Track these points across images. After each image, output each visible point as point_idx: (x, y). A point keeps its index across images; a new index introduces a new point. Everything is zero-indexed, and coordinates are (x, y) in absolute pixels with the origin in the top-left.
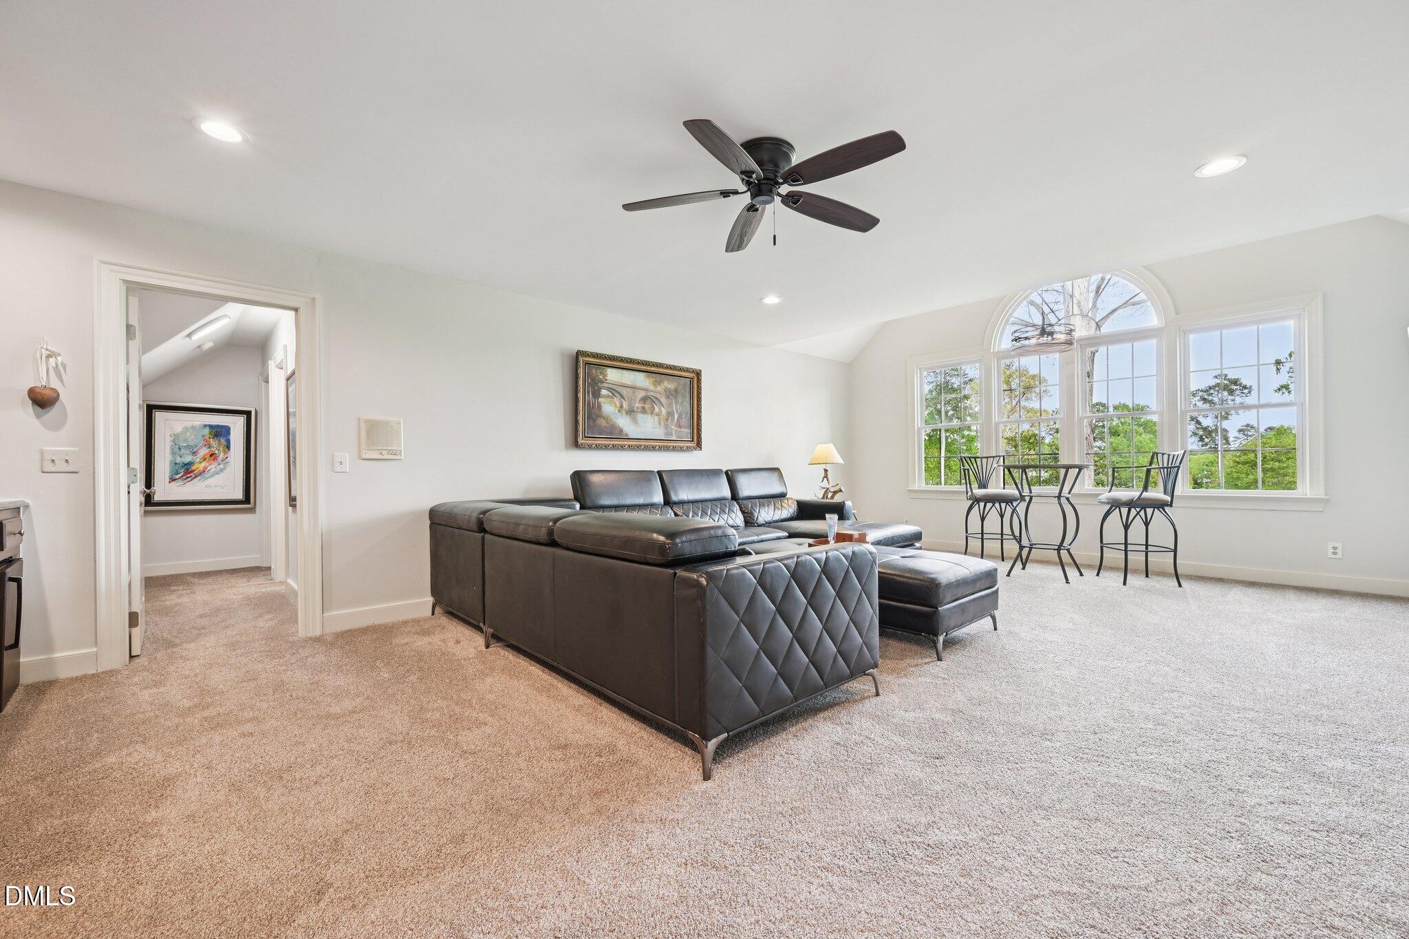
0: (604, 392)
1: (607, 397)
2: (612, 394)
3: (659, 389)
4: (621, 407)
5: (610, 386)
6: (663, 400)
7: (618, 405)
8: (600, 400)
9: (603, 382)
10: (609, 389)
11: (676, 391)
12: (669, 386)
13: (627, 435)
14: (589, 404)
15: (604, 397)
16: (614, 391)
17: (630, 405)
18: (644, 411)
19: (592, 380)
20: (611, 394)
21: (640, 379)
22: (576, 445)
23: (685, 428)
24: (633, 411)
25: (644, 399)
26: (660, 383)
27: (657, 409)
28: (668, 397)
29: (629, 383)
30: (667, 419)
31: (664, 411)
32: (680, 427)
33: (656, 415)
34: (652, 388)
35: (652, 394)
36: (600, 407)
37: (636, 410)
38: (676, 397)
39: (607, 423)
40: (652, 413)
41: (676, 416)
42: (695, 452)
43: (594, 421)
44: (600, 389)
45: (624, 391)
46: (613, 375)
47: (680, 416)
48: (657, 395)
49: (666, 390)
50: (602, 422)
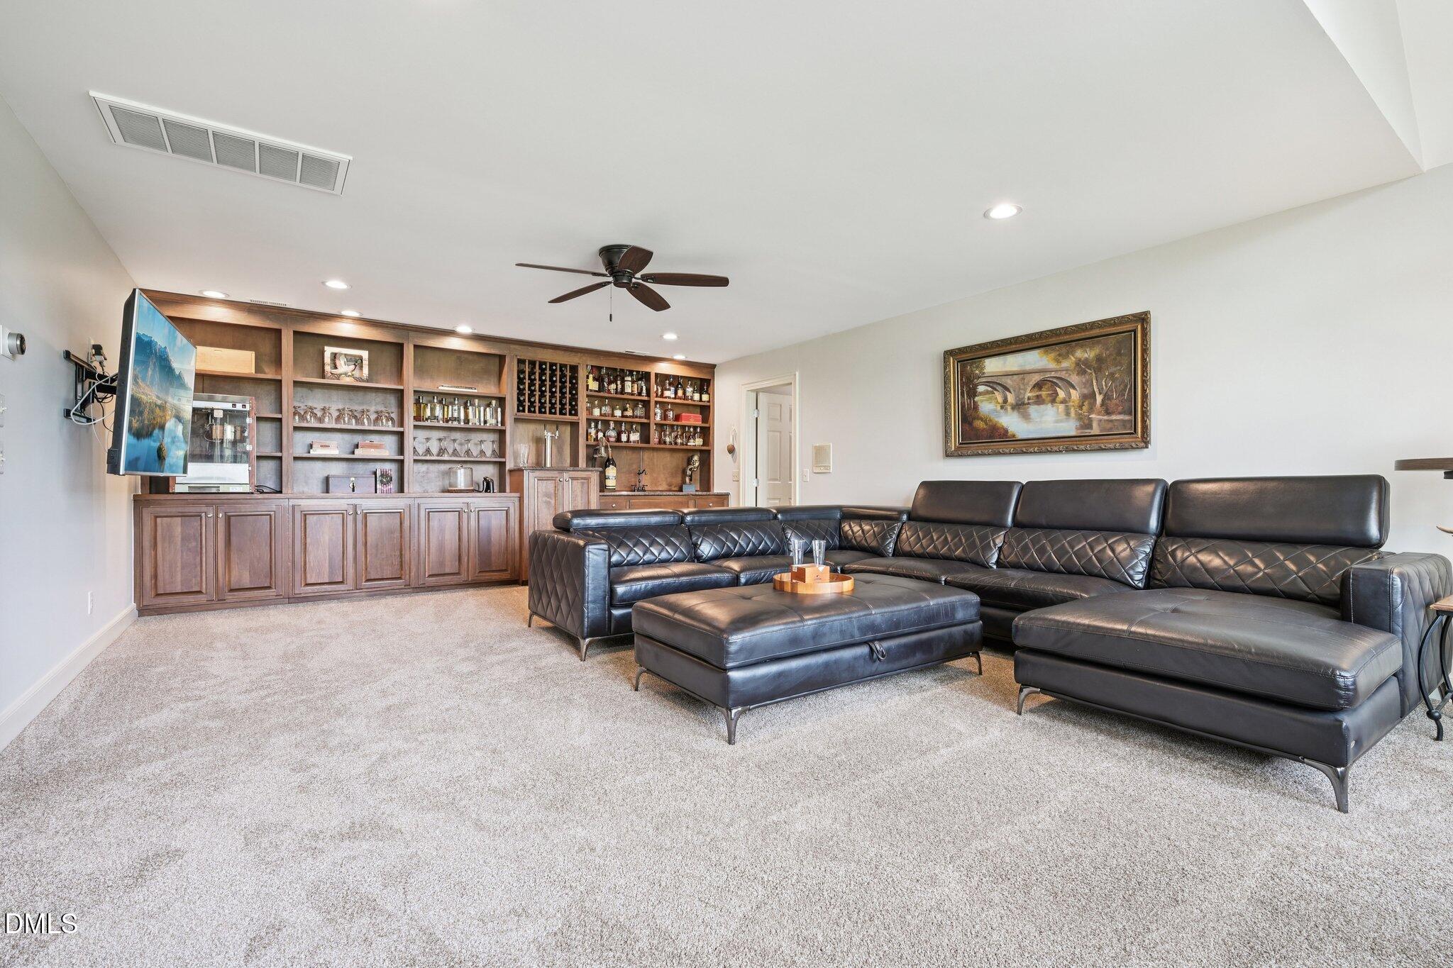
0: (981, 388)
1: (987, 392)
2: (991, 387)
3: (1065, 364)
4: (1005, 401)
5: (989, 379)
6: (1074, 379)
7: (1000, 399)
8: (976, 399)
9: (979, 378)
10: (986, 384)
11: (1099, 359)
12: (1086, 355)
13: (1014, 436)
14: (963, 406)
15: (981, 394)
16: (995, 384)
17: (1017, 397)
18: (1039, 401)
19: (967, 378)
20: (990, 389)
21: (1034, 360)
22: (948, 455)
23: (1120, 413)
24: (1023, 404)
25: (1039, 386)
26: (1066, 356)
27: (1062, 394)
28: (1082, 372)
29: (1015, 368)
30: (1081, 407)
31: (1075, 395)
32: (1108, 413)
33: (1062, 402)
34: (1052, 365)
35: (1053, 374)
36: (976, 407)
37: (1026, 401)
38: (1098, 370)
39: (986, 424)
40: (1053, 401)
41: (1099, 398)
42: (1146, 450)
43: (971, 424)
44: (976, 386)
45: (1008, 382)
46: (992, 366)
47: (1107, 397)
48: (1063, 375)
49: (1078, 363)
50: (979, 424)
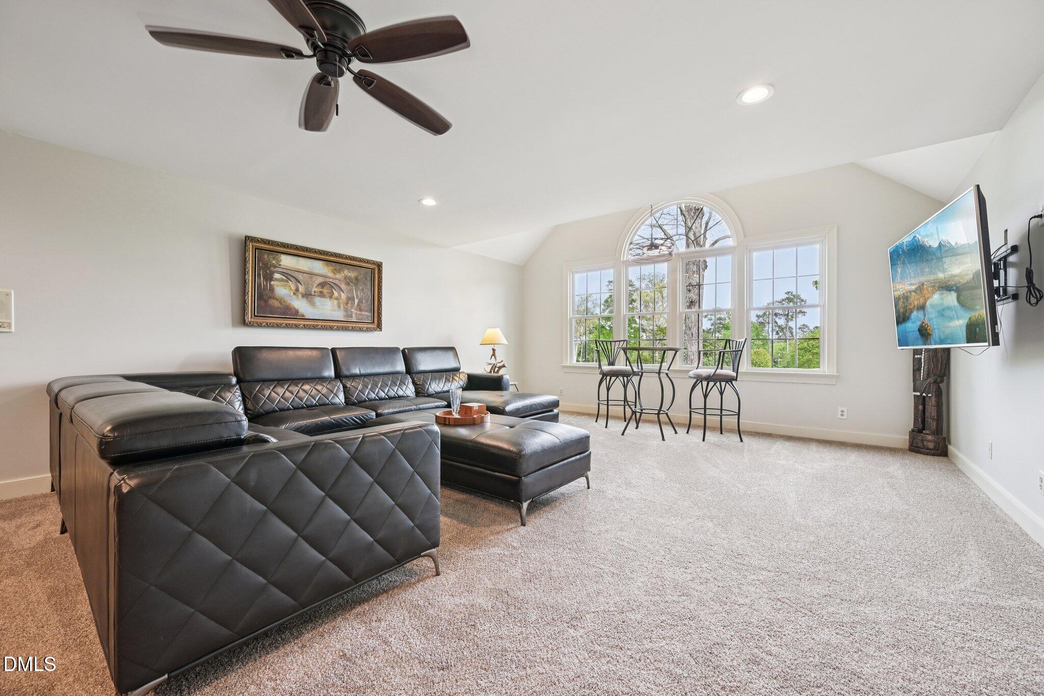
0: (277, 276)
1: (282, 280)
2: (286, 277)
3: (338, 276)
4: (297, 290)
5: (285, 271)
6: (343, 286)
7: (293, 288)
8: (272, 283)
9: (277, 267)
10: (282, 273)
11: (357, 279)
12: (350, 274)
13: (303, 316)
14: (259, 286)
15: (276, 280)
16: (289, 275)
17: (306, 289)
18: (322, 295)
19: (264, 264)
20: (285, 278)
21: (318, 267)
22: (244, 323)
23: (366, 311)
24: (311, 295)
25: (322, 285)
26: (339, 271)
27: (336, 294)
28: (348, 284)
29: (306, 269)
30: (347, 304)
31: (343, 296)
32: (361, 310)
33: (336, 299)
34: (330, 274)
35: (331, 280)
36: (272, 289)
37: (313, 293)
38: (356, 285)
39: (281, 304)
40: (331, 297)
41: (356, 301)
42: (377, 333)
43: (266, 301)
44: (272, 273)
45: (300, 277)
46: (287, 261)
47: (360, 301)
48: (337, 282)
49: (346, 278)
50: (273, 302)
